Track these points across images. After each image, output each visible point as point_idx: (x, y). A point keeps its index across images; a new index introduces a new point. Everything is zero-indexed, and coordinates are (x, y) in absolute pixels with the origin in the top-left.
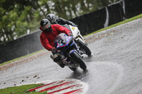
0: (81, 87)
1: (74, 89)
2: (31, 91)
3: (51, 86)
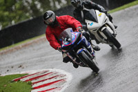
0: (65, 77)
1: (58, 79)
2: (16, 80)
3: (36, 76)
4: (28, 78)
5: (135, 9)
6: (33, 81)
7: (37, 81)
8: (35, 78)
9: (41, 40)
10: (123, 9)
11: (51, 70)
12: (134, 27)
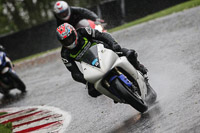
0: (60, 118)
1: (51, 120)
3: (17, 116)
4: (6, 119)
5: (164, 22)
6: (14, 124)
7: (19, 123)
8: (17, 119)
9: (26, 64)
10: (146, 21)
11: (40, 108)
12: (161, 48)
